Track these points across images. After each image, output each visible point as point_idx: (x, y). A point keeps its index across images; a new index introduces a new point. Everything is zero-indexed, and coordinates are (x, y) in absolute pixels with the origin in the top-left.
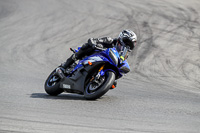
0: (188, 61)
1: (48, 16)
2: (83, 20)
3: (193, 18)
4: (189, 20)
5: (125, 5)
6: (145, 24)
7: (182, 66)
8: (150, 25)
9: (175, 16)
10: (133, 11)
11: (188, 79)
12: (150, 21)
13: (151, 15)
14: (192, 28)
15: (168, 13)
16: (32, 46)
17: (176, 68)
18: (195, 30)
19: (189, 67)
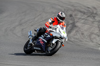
0: (92, 33)
1: (22, 13)
2: (40, 15)
3: (95, 12)
4: (93, 13)
5: (61, 7)
6: (71, 16)
7: (90, 36)
8: (74, 16)
9: (86, 11)
10: (65, 10)
11: (93, 42)
12: (73, 14)
13: (74, 11)
14: (94, 17)
15: (82, 10)
16: (14, 28)
17: (87, 37)
18: (96, 18)
19: (93, 36)
